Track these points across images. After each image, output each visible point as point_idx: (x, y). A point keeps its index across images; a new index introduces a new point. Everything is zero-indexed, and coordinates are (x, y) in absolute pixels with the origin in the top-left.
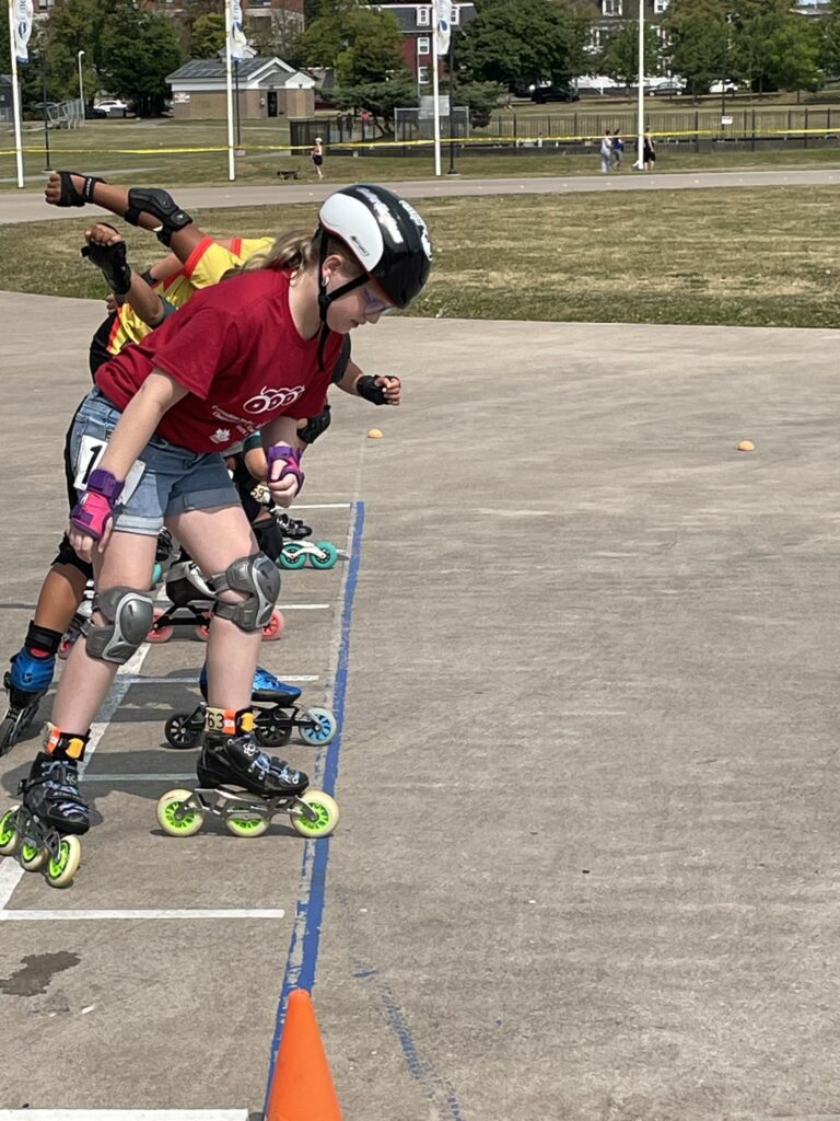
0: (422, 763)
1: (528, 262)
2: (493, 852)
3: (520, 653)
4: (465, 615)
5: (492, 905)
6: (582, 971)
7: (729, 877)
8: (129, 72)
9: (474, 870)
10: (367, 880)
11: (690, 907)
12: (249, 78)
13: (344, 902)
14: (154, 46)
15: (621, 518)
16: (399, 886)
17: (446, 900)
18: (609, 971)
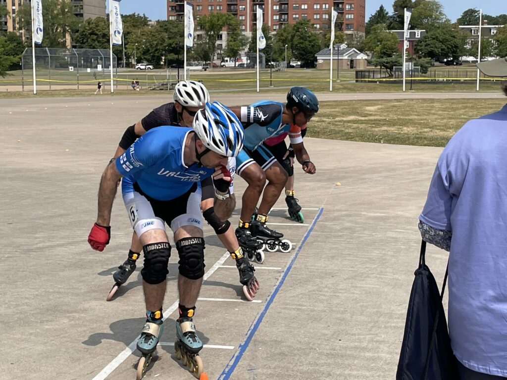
0: (302, 300)
1: (418, 124)
2: (312, 331)
3: (353, 263)
4: (340, 249)
5: (303, 349)
6: (323, 373)
7: (388, 345)
8: (303, 52)
9: (303, 337)
10: (266, 339)
11: (370, 354)
12: (344, 55)
13: (255, 345)
14: (312, 43)
15: (410, 218)
16: (276, 341)
17: (289, 347)
18: (332, 374)
